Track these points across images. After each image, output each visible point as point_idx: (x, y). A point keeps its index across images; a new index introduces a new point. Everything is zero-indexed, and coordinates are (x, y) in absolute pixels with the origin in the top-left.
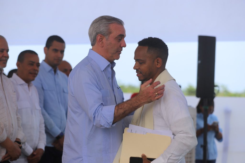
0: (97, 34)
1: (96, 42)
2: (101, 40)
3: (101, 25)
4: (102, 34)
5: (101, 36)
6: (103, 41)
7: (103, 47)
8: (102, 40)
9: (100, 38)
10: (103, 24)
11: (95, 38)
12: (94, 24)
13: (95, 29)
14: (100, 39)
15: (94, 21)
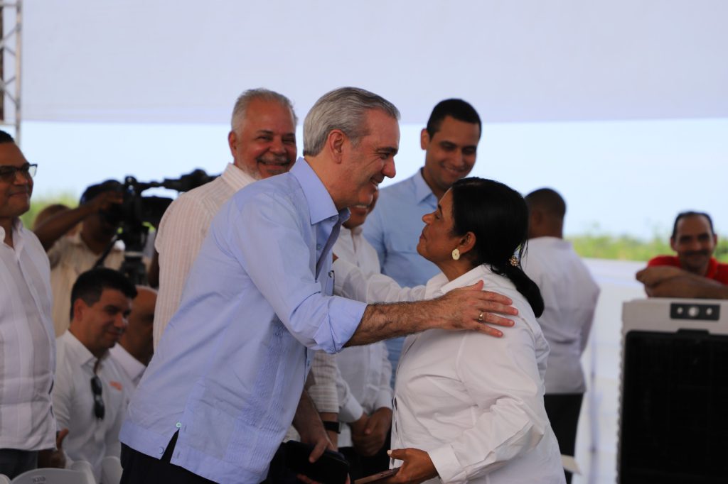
0: (330, 128)
1: (322, 148)
2: (338, 144)
3: (344, 109)
4: (344, 130)
5: (340, 135)
6: (342, 147)
7: (340, 163)
8: (341, 145)
9: (338, 139)
10: (350, 106)
11: (323, 139)
12: (325, 104)
13: (327, 118)
14: (336, 142)
15: (325, 96)
